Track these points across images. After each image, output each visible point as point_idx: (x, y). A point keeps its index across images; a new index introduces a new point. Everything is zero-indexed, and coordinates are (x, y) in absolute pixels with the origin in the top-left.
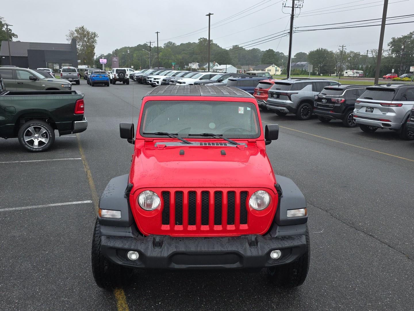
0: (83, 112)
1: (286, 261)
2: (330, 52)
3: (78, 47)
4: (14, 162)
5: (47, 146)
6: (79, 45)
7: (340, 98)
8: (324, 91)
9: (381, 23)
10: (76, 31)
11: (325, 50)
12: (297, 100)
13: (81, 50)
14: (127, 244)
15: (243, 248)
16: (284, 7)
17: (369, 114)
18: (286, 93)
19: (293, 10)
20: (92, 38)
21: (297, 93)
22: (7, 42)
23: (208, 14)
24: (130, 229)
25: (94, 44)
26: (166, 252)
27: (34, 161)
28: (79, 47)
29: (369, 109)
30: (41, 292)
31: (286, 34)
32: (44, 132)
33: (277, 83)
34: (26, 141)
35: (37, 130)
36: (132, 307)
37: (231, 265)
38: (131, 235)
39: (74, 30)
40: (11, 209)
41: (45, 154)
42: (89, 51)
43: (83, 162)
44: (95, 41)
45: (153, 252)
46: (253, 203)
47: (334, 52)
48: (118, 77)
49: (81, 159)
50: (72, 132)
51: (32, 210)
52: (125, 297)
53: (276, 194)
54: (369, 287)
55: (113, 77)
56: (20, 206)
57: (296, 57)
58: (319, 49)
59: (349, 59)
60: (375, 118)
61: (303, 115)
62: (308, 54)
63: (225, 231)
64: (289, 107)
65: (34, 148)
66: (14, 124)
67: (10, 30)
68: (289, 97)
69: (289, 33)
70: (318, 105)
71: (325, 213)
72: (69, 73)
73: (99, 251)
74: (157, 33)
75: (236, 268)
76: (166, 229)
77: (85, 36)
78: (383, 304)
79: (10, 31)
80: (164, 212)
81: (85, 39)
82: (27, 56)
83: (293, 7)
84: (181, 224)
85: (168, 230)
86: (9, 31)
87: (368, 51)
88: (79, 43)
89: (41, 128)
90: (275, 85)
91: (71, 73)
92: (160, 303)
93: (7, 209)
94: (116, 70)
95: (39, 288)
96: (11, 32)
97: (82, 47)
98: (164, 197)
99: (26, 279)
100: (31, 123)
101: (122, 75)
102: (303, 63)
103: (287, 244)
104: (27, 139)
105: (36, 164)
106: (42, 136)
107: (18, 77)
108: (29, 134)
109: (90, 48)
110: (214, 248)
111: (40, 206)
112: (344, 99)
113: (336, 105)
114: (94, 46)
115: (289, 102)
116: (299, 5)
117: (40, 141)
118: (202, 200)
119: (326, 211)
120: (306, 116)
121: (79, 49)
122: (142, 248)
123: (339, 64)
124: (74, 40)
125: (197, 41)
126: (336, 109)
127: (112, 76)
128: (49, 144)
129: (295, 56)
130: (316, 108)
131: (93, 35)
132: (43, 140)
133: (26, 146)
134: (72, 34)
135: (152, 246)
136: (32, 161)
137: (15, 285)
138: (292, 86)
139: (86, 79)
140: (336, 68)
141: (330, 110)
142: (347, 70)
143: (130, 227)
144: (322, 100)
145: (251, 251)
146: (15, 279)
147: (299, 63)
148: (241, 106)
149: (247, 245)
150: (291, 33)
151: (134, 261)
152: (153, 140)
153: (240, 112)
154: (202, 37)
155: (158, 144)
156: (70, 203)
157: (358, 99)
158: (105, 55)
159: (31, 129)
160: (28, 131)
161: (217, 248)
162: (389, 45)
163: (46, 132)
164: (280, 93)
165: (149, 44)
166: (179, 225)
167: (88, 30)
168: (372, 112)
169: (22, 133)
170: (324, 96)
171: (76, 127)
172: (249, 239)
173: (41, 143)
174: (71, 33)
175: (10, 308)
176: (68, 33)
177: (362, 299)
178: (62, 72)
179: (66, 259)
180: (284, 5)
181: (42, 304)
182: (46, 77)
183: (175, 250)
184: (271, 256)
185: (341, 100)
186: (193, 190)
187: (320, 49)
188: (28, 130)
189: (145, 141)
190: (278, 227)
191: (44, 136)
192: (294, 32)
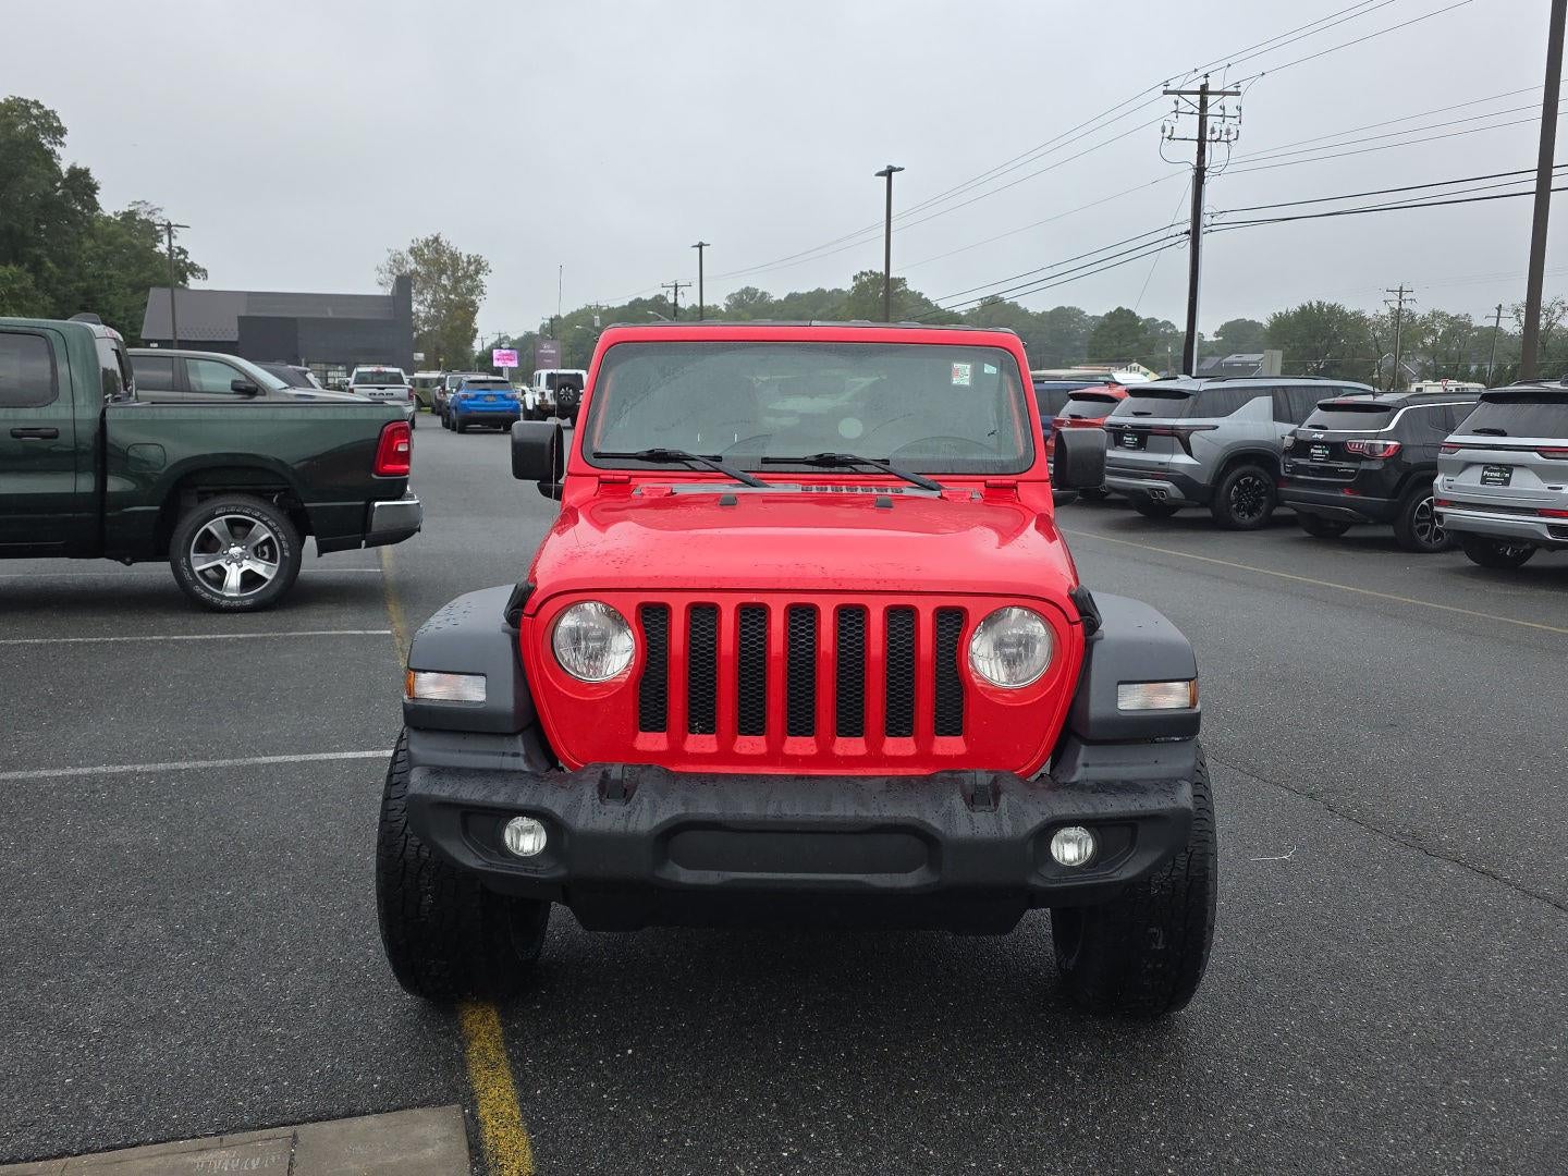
0: (407, 467)
1: (1115, 874)
2: (1353, 314)
3: (419, 307)
4: (148, 638)
5: (272, 592)
6: (421, 303)
7: (1379, 437)
8: (1318, 415)
9: (1533, 186)
10: (412, 251)
11: (1332, 309)
12: (1216, 455)
13: (426, 321)
14: (503, 790)
15: (943, 811)
16: (1166, 140)
17: (1495, 493)
18: (1173, 428)
19: (1201, 152)
20: (467, 276)
21: (1215, 428)
22: (167, 291)
23: (884, 169)
24: (519, 745)
25: (473, 297)
26: (646, 815)
27: (219, 636)
28: (421, 308)
29: (1495, 471)
30: (189, 1006)
31: (1178, 238)
32: (263, 538)
33: (1136, 393)
34: (198, 568)
35: (239, 529)
36: (522, 1060)
37: (896, 876)
38: (521, 764)
39: (404, 248)
40: (117, 769)
41: (261, 617)
42: (455, 324)
43: (397, 640)
44: (477, 287)
45: (593, 816)
46: (986, 662)
47: (1369, 314)
48: (552, 402)
49: (389, 632)
50: (364, 542)
51: (192, 774)
52: (499, 1031)
53: (1076, 623)
54: (1465, 1027)
55: (537, 403)
56: (150, 762)
57: (1221, 338)
58: (1310, 305)
59: (1429, 341)
60: (1519, 505)
61: (1238, 510)
62: (1266, 324)
63: (875, 758)
64: (1182, 480)
65: (223, 597)
66: (157, 508)
67: (183, 251)
68: (1183, 440)
69: (1188, 233)
70: (1298, 469)
71: (1303, 801)
72: (379, 388)
73: (403, 837)
74: (701, 246)
75: (914, 888)
76: (653, 749)
77: (442, 272)
78: (1522, 1082)
79: (182, 257)
80: (646, 683)
81: (444, 281)
82: (235, 339)
83: (1202, 141)
84: (709, 728)
85: (659, 752)
86: (178, 254)
87: (1499, 308)
88: (421, 293)
89: (254, 524)
90: (1129, 398)
91: (383, 389)
92: (630, 1051)
93: (102, 769)
94: (548, 375)
95: (186, 996)
96: (186, 257)
97: (432, 310)
98: (645, 626)
99: (139, 967)
100: (218, 503)
101: (567, 394)
102: (1247, 358)
103: (1114, 806)
104: (200, 564)
105: (228, 644)
106: (257, 556)
107: (192, 378)
108: (209, 545)
109: (459, 311)
110: (828, 808)
111: (222, 763)
112: (1396, 443)
113: (1364, 465)
114: (473, 303)
115: (1182, 459)
116: (1224, 132)
117: (249, 571)
118: (791, 638)
119: (1311, 796)
120: (1250, 515)
121: (422, 315)
122: (556, 803)
123: (1388, 359)
124: (404, 283)
125: (847, 285)
126: (1365, 481)
127: (531, 399)
128: (278, 585)
129: (1217, 334)
130: (1291, 481)
131: (472, 268)
132: (260, 568)
133: (197, 589)
134: (398, 262)
135: (597, 796)
136: (213, 636)
137: (98, 982)
138: (1196, 403)
139: (438, 414)
140: (1379, 374)
141: (1342, 486)
142: (1421, 381)
143: (520, 736)
144: (1312, 450)
145: (971, 820)
146: (101, 967)
147: (1232, 358)
148: (960, 360)
149: (958, 801)
150: (1195, 234)
151: (528, 860)
152: (630, 477)
153: (956, 381)
154: (866, 270)
155: (643, 488)
156: (331, 756)
157: (1452, 438)
158: (515, 337)
159: (215, 526)
160: (208, 534)
161: (843, 809)
163: (270, 538)
164: (1150, 427)
165: (672, 291)
166: (702, 732)
167: (453, 249)
168: (1507, 482)
169: (184, 541)
170: (1316, 435)
171: (378, 524)
172: (967, 783)
173: (250, 579)
174: (395, 261)
175: (71, 1049)
176: (384, 260)
177: (1434, 1066)
178: (356, 383)
179: (296, 915)
180: (1167, 134)
181: (187, 1043)
182: (292, 385)
183: (681, 810)
184: (1055, 854)
185: (1386, 446)
186: (754, 600)
187: (1315, 304)
188: (207, 530)
189: (600, 483)
190: (1083, 746)
191: (263, 553)
192: (1205, 230)
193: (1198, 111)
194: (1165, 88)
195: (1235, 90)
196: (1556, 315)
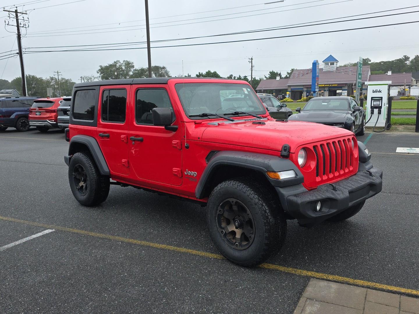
11: (33, 77)
14: (316, 195)
19: (18, 30)
26: (345, 193)
31: (14, 55)
69: (18, 53)
76: (319, 181)
83: (18, 26)
102: (7, 90)
116: (24, 25)
149: (370, 176)
151: (320, 212)
162: (98, 73)
183: (347, 190)
186: (328, 142)
192: (23, 53)
193: (15, 17)
194: (4, 9)
195: (25, 13)
196: (93, 79)
